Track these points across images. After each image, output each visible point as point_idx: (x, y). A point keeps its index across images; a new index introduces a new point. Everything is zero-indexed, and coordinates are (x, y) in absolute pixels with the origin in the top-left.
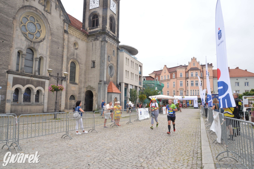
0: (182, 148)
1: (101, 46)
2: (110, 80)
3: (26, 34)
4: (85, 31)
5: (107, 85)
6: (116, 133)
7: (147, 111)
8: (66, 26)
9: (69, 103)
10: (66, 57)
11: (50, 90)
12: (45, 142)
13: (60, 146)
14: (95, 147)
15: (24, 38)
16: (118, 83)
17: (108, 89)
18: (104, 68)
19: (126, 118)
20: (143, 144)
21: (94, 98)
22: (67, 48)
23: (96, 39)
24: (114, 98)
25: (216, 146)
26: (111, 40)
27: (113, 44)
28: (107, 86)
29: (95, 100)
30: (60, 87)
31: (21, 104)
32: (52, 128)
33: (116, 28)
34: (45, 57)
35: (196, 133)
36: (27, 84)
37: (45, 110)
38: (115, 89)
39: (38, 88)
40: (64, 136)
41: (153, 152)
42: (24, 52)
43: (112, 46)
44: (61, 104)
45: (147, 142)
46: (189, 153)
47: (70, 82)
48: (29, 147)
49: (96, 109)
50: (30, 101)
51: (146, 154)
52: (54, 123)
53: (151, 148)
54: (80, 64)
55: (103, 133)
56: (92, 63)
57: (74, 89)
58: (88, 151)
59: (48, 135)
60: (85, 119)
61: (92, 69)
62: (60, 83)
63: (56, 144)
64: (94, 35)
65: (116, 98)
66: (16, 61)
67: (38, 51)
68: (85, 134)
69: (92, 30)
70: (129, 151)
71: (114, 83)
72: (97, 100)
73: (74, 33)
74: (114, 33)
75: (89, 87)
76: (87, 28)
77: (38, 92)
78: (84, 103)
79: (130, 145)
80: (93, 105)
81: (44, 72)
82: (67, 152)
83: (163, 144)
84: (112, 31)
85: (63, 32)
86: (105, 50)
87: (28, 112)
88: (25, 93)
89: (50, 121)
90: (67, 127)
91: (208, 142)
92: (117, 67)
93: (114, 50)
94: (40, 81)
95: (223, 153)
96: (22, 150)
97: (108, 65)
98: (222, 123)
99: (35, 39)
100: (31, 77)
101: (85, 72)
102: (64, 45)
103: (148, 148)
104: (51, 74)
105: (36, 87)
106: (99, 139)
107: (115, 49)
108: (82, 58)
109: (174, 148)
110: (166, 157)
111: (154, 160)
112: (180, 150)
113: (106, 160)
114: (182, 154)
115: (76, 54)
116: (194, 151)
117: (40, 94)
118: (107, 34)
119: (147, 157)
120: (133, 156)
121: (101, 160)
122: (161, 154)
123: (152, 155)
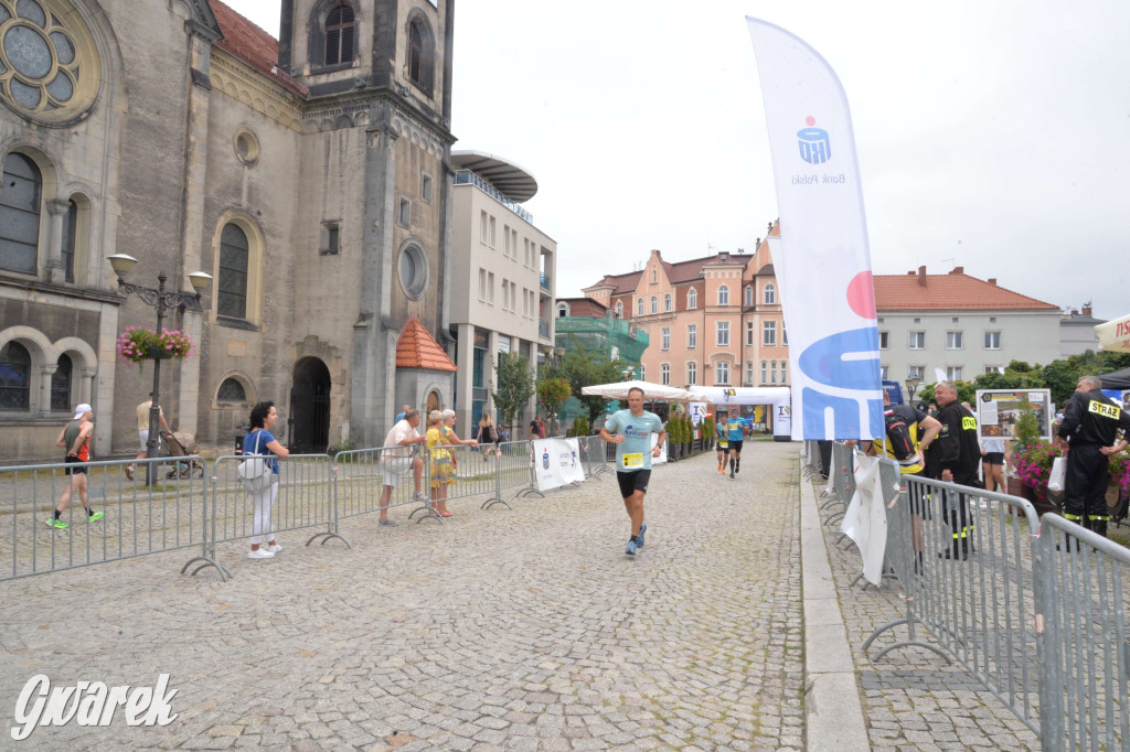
0: (721, 611)
1: (368, 153)
2: (409, 311)
3: (1, 85)
4: (292, 82)
5: (394, 336)
6: (432, 547)
7: (574, 453)
8: (199, 52)
9: (216, 413)
10: (202, 202)
11: (126, 355)
12: (104, 595)
13: (174, 610)
14: (338, 612)
16: (446, 326)
17: (397, 350)
18: (381, 256)
19: (482, 482)
20: (554, 593)
21: (332, 394)
22: (204, 160)
23: (345, 121)
24: (427, 394)
25: (864, 597)
26: (413, 130)
27: (422, 146)
28: (393, 339)
29: (339, 403)
30: (173, 341)
32: (136, 531)
33: (439, 75)
34: (99, 197)
35: (780, 546)
36: (10, 323)
37: (103, 447)
38: (430, 353)
40: (194, 566)
41: (598, 627)
43: (418, 156)
45: (572, 586)
46: (753, 629)
47: (219, 318)
48: (24, 617)
49: (343, 442)
50: (23, 403)
51: (570, 637)
52: (145, 505)
53: (591, 613)
54: (267, 237)
55: (376, 550)
56: (323, 232)
57: (238, 350)
58: (306, 630)
59: (117, 563)
60: (291, 489)
61: (326, 258)
62: (174, 323)
63: (156, 602)
64: (333, 101)
65: (435, 394)
67: (61, 164)
68: (291, 556)
69: (323, 79)
70: (491, 628)
71: (425, 325)
72: (350, 402)
73: (239, 88)
74: (430, 95)
75: (312, 342)
76: (301, 68)
77: (66, 361)
78: (288, 417)
79: (498, 602)
80: (331, 424)
81: (95, 269)
82: (209, 639)
83: (641, 592)
84: (417, 88)
85: (185, 78)
86: (384, 174)
87: (15, 456)
89: (123, 497)
90: (209, 524)
91: (832, 583)
92: (442, 254)
93: (429, 176)
94: (73, 309)
95: (891, 626)
97: (399, 242)
98: (893, 502)
99: (45, 110)
100: (30, 289)
101: (292, 271)
102: (188, 143)
103: (577, 611)
104: (129, 279)
105: (53, 339)
106: (360, 575)
107: (431, 172)
108: (280, 207)
109: (687, 611)
110: (655, 650)
111: (602, 665)
112: (716, 620)
113: (387, 671)
114: (721, 636)
115: (250, 188)
116: (770, 621)
117: (74, 370)
118: (397, 100)
119: (571, 652)
120: (512, 650)
121: (365, 671)
122: (634, 636)
123: (595, 642)
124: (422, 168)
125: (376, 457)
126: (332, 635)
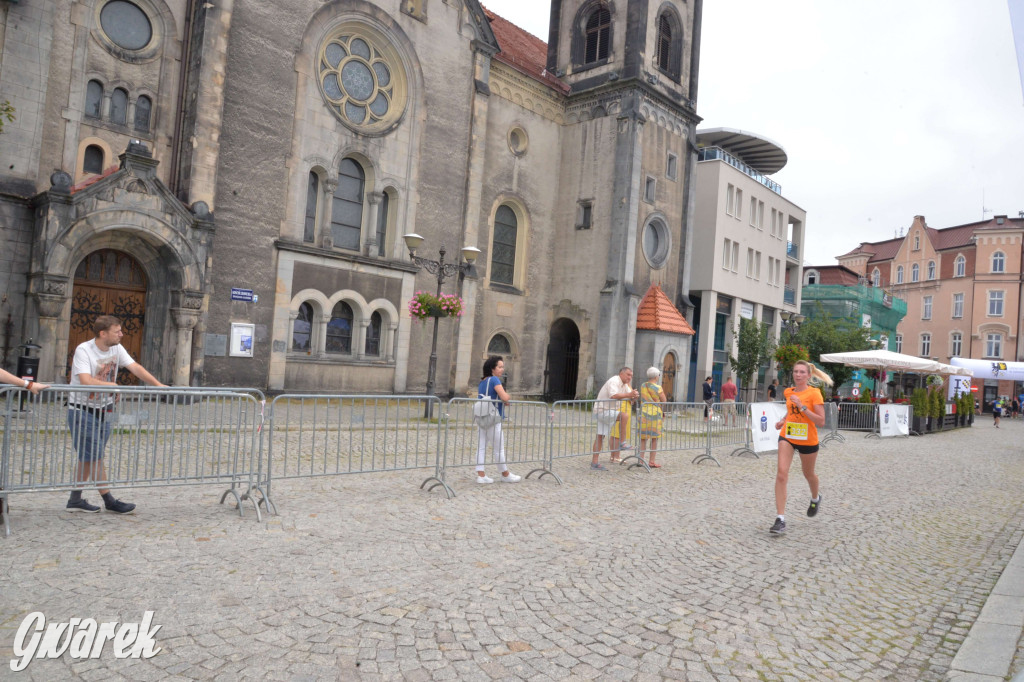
0: (887, 591)
1: (618, 139)
2: (651, 278)
3: (338, 107)
4: (557, 82)
5: (635, 303)
6: (630, 492)
8: (481, 65)
10: (480, 189)
11: (414, 313)
12: (361, 498)
13: (402, 516)
14: (522, 536)
15: (330, 122)
16: (686, 293)
17: (639, 314)
18: (627, 229)
19: (683, 438)
20: (720, 548)
21: (581, 351)
22: (483, 154)
23: (600, 111)
24: (665, 354)
26: (660, 114)
27: (669, 128)
29: (586, 359)
30: (448, 303)
31: (318, 356)
32: (407, 453)
33: (686, 61)
34: (403, 189)
36: (339, 288)
37: (400, 385)
38: (669, 317)
39: (379, 303)
40: (429, 484)
41: (746, 585)
42: (333, 173)
43: (665, 138)
44: (454, 368)
45: (740, 544)
47: (491, 284)
48: (304, 506)
49: (587, 393)
50: (347, 348)
51: (714, 590)
53: (746, 571)
54: (533, 216)
55: (581, 489)
56: (579, 209)
57: (506, 310)
58: (490, 545)
60: (531, 430)
61: (579, 232)
62: (456, 288)
63: (393, 508)
64: (591, 95)
65: (672, 354)
66: (305, 205)
67: (378, 165)
68: (509, 485)
69: (583, 76)
70: (644, 569)
71: (666, 291)
72: (595, 357)
73: (513, 91)
74: (677, 81)
75: (566, 305)
76: (565, 69)
77: (377, 317)
78: (544, 369)
79: (662, 548)
80: (579, 376)
81: (397, 246)
82: (416, 542)
83: (808, 559)
84: (665, 75)
85: (470, 89)
86: (632, 156)
87: (340, 387)
88: (332, 319)
92: (684, 226)
93: (674, 155)
94: (383, 277)
96: (276, 514)
97: (643, 217)
99: (369, 123)
100: (354, 262)
101: (552, 245)
102: (471, 141)
103: (733, 567)
104: (424, 254)
105: (369, 300)
106: (555, 508)
107: (676, 151)
108: (543, 191)
109: (850, 584)
110: (794, 617)
111: (732, 620)
112: (877, 598)
113: (537, 590)
114: (875, 615)
115: (520, 175)
116: (940, 610)
117: (382, 324)
118: (644, 88)
119: (707, 602)
120: (653, 591)
121: (519, 587)
122: (779, 599)
123: (737, 598)
124: (668, 148)
125: (589, 407)
126: (508, 553)
